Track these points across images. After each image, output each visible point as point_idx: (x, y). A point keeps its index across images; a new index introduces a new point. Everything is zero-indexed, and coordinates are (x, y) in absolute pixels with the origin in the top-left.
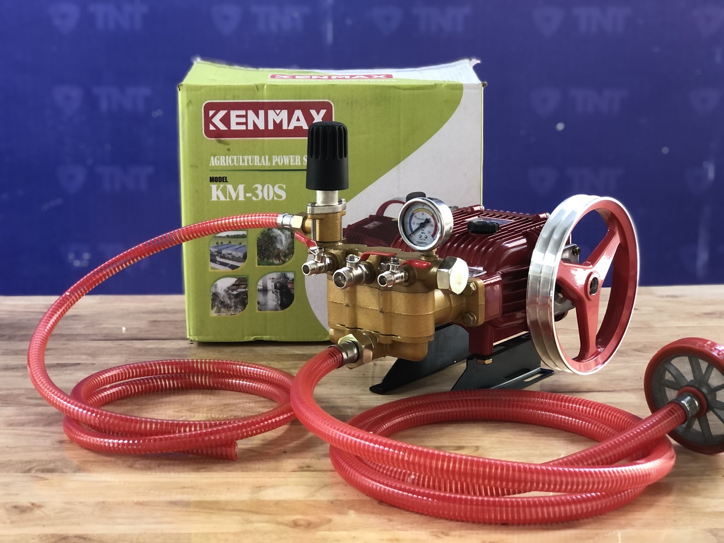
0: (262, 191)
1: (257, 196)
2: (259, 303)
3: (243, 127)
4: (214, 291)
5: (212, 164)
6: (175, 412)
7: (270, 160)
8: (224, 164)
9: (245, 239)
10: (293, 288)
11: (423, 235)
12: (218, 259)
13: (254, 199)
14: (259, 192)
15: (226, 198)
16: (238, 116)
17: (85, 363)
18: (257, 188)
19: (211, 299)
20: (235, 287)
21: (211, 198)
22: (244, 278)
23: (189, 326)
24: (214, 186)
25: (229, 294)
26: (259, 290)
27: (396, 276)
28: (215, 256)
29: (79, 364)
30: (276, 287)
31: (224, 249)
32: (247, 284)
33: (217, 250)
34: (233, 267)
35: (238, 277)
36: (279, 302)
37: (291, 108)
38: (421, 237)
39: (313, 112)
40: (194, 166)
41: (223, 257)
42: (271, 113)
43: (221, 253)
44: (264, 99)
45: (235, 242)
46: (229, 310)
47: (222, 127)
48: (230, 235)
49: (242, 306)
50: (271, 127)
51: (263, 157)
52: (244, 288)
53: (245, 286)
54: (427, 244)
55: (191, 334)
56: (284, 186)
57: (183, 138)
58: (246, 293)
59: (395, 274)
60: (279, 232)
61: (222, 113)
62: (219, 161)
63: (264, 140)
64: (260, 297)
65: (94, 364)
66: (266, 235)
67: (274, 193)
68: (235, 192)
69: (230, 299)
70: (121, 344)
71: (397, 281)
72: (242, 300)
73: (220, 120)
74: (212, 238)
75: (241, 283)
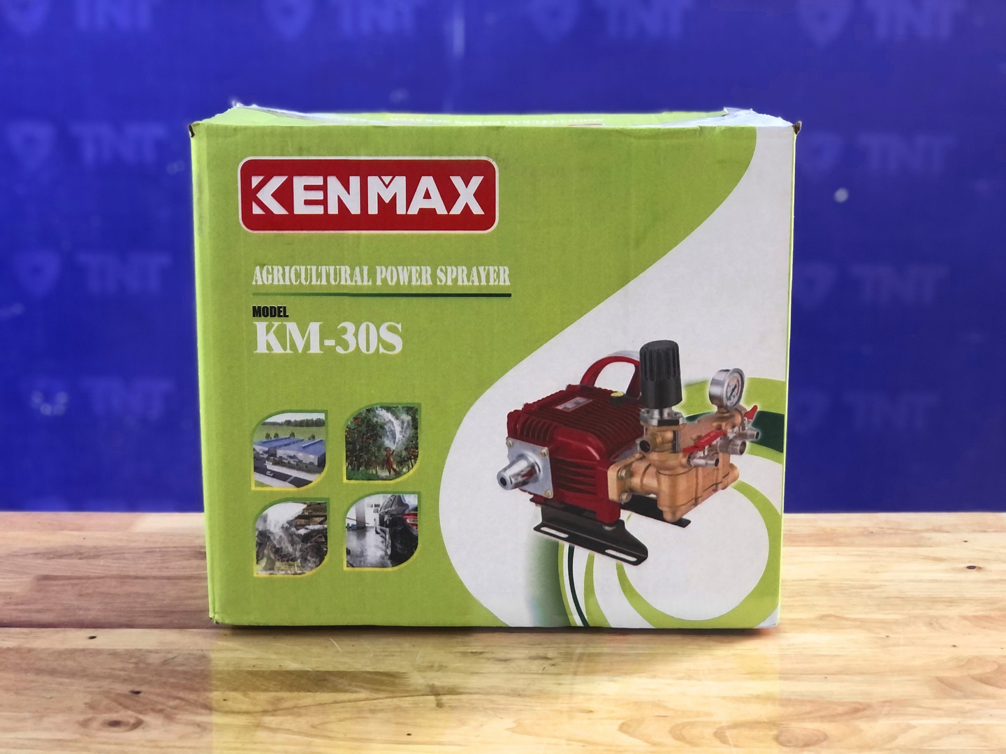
0: (356, 335)
1: (345, 345)
2: (348, 552)
3: (318, 210)
4: (261, 528)
5: (256, 281)
7: (372, 275)
8: (282, 282)
9: (322, 429)
10: (417, 525)
12: (269, 466)
13: (340, 350)
14: (349, 337)
15: (285, 348)
16: (307, 188)
18: (344, 330)
19: (255, 544)
20: (303, 521)
21: (255, 347)
22: (319, 504)
23: (213, 593)
24: (261, 325)
25: (291, 535)
26: (350, 528)
28: (263, 460)
30: (382, 523)
31: (280, 446)
32: (325, 516)
33: (267, 449)
34: (299, 483)
35: (308, 502)
36: (389, 552)
37: (413, 172)
39: (457, 181)
40: (223, 285)
41: (279, 462)
42: (373, 181)
43: (275, 455)
44: (359, 155)
45: (303, 434)
46: (290, 565)
47: (278, 209)
48: (293, 420)
49: (317, 558)
50: (373, 209)
51: (357, 269)
52: (321, 523)
53: (322, 519)
55: (216, 610)
56: (399, 326)
57: (200, 229)
58: (324, 533)
60: (388, 416)
61: (277, 182)
62: (270, 277)
63: (358, 237)
64: (353, 542)
66: (363, 421)
67: (380, 339)
68: (303, 338)
69: (293, 543)
72: (316, 547)
73: (272, 195)
74: (257, 425)
75: (314, 514)
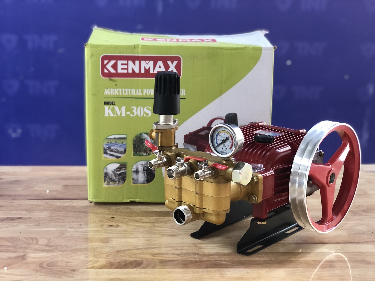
0: (137, 111)
1: (133, 114)
2: (133, 179)
3: (125, 71)
4: (105, 172)
5: (105, 93)
7: (142, 92)
8: (113, 94)
9: (125, 140)
10: (155, 170)
11: (224, 148)
12: (108, 152)
13: (131, 115)
14: (134, 111)
15: (114, 115)
16: (122, 64)
17: (25, 218)
18: (133, 109)
19: (103, 177)
20: (119, 169)
21: (105, 115)
22: (124, 164)
23: (90, 192)
24: (107, 107)
25: (115, 174)
26: (134, 172)
27: (206, 173)
28: (106, 150)
29: (21, 218)
30: (144, 170)
31: (112, 146)
32: (126, 168)
33: (107, 146)
34: (118, 157)
35: (121, 163)
36: (146, 179)
37: (155, 60)
38: (223, 149)
39: (169, 63)
40: (94, 95)
41: (112, 151)
42: (143, 63)
43: (110, 148)
44: (138, 54)
45: (119, 142)
46: (114, 183)
47: (113, 71)
48: (116, 137)
49: (123, 181)
50: (143, 71)
51: (137, 90)
52: (125, 170)
53: (125, 169)
54: (226, 153)
55: (91, 197)
56: (150, 108)
58: (125, 173)
59: (205, 172)
60: (146, 136)
61: (112, 62)
62: (110, 92)
63: (138, 79)
64: (134, 176)
66: (138, 138)
67: (144, 112)
68: (120, 111)
69: (115, 176)
70: (46, 203)
71: (207, 176)
72: (123, 177)
73: (111, 66)
74: (105, 139)
75: (122, 167)
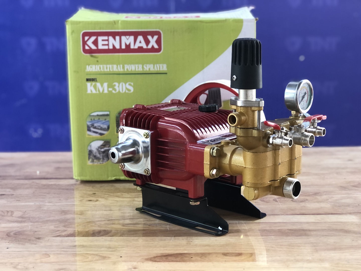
0: (119, 87)
1: (115, 90)
3: (106, 47)
4: (89, 149)
5: (87, 70)
6: (55, 227)
7: (123, 68)
8: (95, 70)
9: (108, 117)
12: (92, 129)
13: (114, 92)
14: (116, 87)
15: (96, 91)
16: (103, 40)
17: (7, 194)
18: (115, 85)
19: (88, 154)
20: (103, 147)
21: (87, 91)
22: (108, 141)
24: (89, 84)
25: (99, 151)
28: (90, 127)
29: (4, 195)
31: (95, 123)
32: (110, 145)
33: (91, 124)
34: (101, 134)
35: (104, 140)
37: (136, 35)
39: (149, 37)
40: (76, 72)
41: (95, 128)
42: (123, 38)
43: (93, 125)
44: (118, 29)
45: (102, 119)
46: (99, 161)
47: (93, 47)
48: (99, 114)
49: (107, 158)
50: (123, 47)
51: (119, 66)
52: (109, 147)
55: (76, 176)
56: (132, 84)
61: (93, 38)
62: (91, 69)
63: (119, 55)
65: (13, 195)
67: (126, 88)
68: (102, 88)
69: (100, 154)
70: (33, 182)
72: (107, 155)
73: (92, 43)
74: (88, 116)
75: (106, 144)
